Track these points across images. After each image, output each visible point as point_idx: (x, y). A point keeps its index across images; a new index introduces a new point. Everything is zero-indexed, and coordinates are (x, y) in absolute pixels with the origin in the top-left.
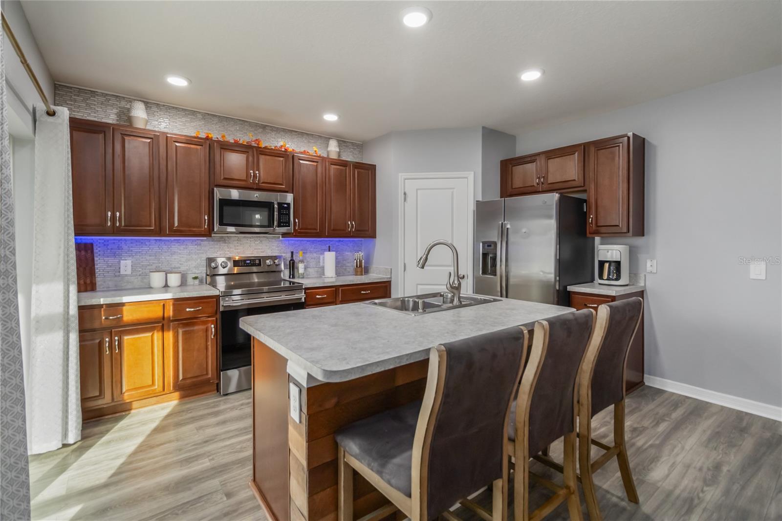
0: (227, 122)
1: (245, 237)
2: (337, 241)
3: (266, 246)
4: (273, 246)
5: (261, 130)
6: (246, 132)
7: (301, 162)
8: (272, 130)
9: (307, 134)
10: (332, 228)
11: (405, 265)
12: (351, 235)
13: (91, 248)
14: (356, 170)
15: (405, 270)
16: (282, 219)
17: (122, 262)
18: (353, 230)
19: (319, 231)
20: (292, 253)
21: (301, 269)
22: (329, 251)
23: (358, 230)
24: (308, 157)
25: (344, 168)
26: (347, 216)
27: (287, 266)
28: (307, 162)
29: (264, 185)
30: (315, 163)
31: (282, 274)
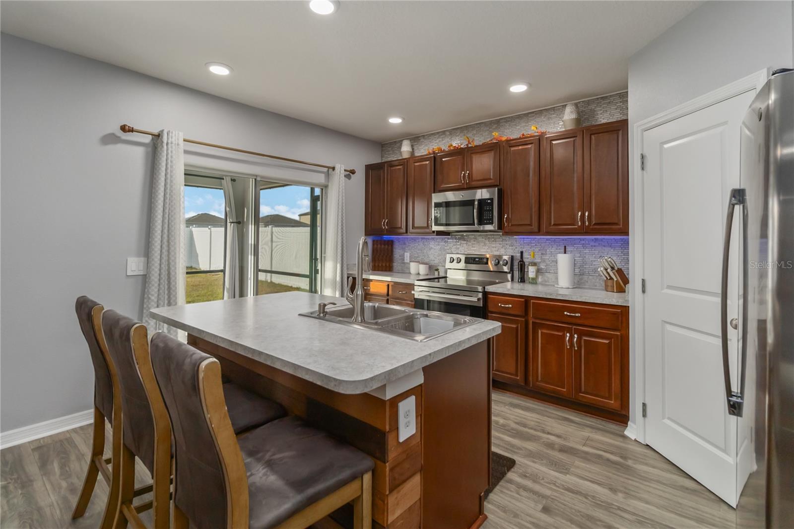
0: (467, 130)
1: (480, 235)
3: (500, 244)
4: (507, 244)
6: (481, 133)
7: (513, 149)
10: (553, 223)
11: (643, 281)
12: (585, 231)
13: (391, 243)
14: (593, 137)
15: (644, 291)
16: (486, 216)
17: (405, 253)
18: (587, 223)
19: (535, 227)
20: (522, 253)
21: (531, 272)
22: (565, 253)
23: (595, 224)
24: (524, 141)
25: (572, 139)
26: (576, 206)
27: (516, 267)
28: (520, 147)
29: (474, 184)
30: (529, 146)
31: (509, 276)
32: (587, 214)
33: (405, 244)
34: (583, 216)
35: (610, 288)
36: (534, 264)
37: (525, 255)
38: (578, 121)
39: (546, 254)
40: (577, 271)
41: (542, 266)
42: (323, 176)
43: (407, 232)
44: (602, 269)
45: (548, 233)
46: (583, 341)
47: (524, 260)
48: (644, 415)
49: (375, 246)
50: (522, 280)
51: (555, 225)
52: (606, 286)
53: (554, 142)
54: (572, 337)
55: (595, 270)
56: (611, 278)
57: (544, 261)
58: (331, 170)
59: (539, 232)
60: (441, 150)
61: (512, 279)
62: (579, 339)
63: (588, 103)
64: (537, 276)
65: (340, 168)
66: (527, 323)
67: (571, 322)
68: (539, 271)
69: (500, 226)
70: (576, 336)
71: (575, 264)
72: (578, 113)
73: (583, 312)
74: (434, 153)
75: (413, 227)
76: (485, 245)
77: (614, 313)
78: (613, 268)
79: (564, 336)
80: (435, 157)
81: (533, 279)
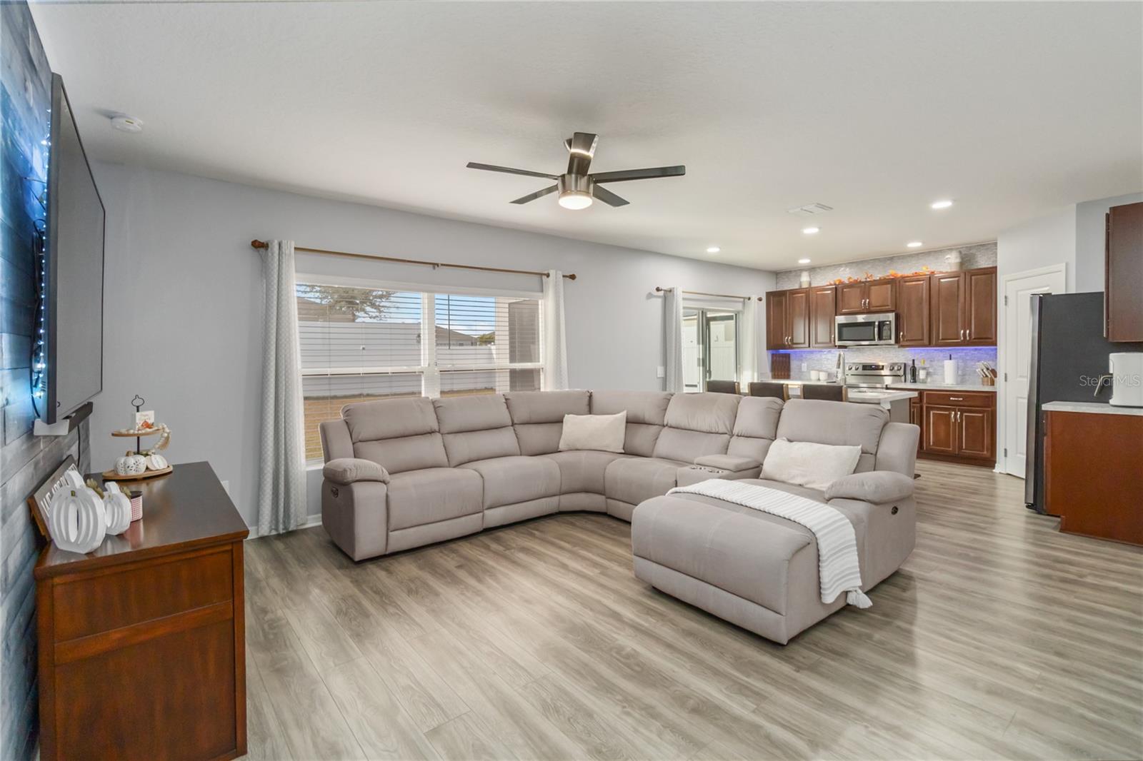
2: (972, 350)
3: (895, 354)
5: (889, 262)
7: (907, 284)
8: (899, 259)
9: (935, 252)
10: (941, 338)
11: (1006, 374)
12: (965, 343)
13: (788, 356)
14: (973, 277)
15: (1006, 380)
16: (885, 333)
17: (803, 364)
18: (968, 338)
19: (926, 341)
20: (914, 361)
21: (922, 374)
22: (950, 359)
23: (975, 339)
24: (916, 278)
25: (956, 279)
26: (960, 325)
27: (908, 371)
28: (914, 283)
29: (872, 309)
30: (922, 282)
31: (903, 378)
32: (968, 332)
33: (802, 356)
34: (965, 334)
35: (985, 383)
36: (924, 369)
37: (916, 362)
38: (962, 264)
39: (934, 361)
40: (960, 373)
41: (931, 370)
42: (741, 305)
43: (809, 346)
44: (979, 369)
45: (936, 346)
46: (964, 417)
47: (916, 366)
48: (1006, 456)
49: (775, 358)
50: (914, 381)
51: (943, 339)
52: (983, 382)
53: (942, 280)
54: (956, 415)
55: (975, 372)
56: (987, 376)
57: (932, 366)
58: (746, 300)
59: (930, 344)
60: (841, 283)
61: (905, 381)
62: (961, 415)
63: (970, 248)
64: (927, 377)
65: (755, 298)
66: (921, 408)
67: (955, 404)
68: (928, 374)
69: (897, 341)
70: (959, 413)
71: (958, 368)
72: (962, 258)
73: (965, 398)
74: (835, 284)
75: (816, 342)
76: (880, 356)
77: (987, 397)
78: (988, 369)
79: (950, 414)
80: (836, 288)
81: (923, 380)
